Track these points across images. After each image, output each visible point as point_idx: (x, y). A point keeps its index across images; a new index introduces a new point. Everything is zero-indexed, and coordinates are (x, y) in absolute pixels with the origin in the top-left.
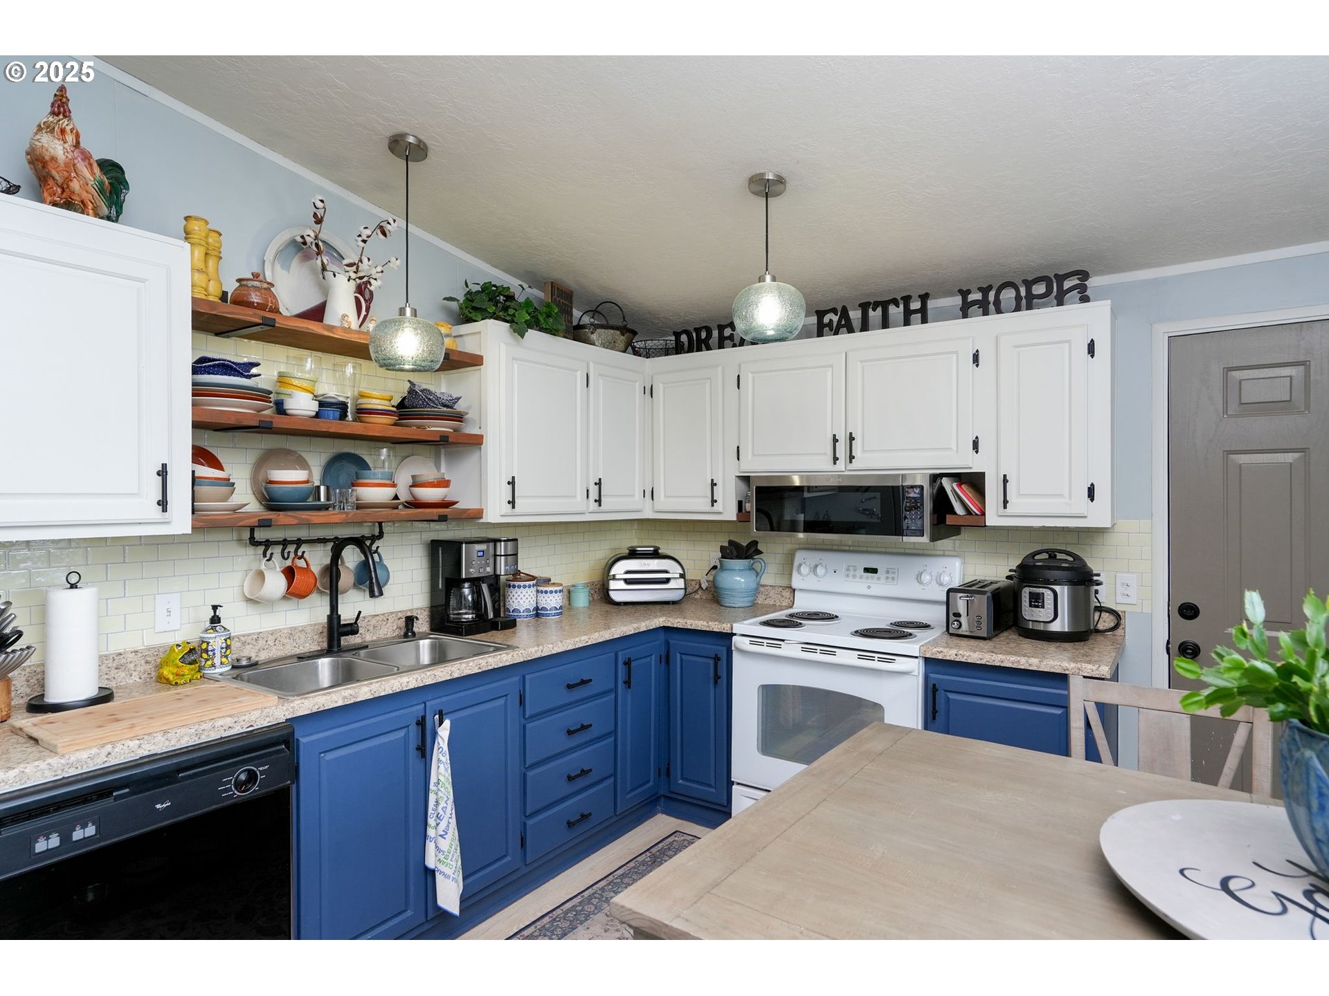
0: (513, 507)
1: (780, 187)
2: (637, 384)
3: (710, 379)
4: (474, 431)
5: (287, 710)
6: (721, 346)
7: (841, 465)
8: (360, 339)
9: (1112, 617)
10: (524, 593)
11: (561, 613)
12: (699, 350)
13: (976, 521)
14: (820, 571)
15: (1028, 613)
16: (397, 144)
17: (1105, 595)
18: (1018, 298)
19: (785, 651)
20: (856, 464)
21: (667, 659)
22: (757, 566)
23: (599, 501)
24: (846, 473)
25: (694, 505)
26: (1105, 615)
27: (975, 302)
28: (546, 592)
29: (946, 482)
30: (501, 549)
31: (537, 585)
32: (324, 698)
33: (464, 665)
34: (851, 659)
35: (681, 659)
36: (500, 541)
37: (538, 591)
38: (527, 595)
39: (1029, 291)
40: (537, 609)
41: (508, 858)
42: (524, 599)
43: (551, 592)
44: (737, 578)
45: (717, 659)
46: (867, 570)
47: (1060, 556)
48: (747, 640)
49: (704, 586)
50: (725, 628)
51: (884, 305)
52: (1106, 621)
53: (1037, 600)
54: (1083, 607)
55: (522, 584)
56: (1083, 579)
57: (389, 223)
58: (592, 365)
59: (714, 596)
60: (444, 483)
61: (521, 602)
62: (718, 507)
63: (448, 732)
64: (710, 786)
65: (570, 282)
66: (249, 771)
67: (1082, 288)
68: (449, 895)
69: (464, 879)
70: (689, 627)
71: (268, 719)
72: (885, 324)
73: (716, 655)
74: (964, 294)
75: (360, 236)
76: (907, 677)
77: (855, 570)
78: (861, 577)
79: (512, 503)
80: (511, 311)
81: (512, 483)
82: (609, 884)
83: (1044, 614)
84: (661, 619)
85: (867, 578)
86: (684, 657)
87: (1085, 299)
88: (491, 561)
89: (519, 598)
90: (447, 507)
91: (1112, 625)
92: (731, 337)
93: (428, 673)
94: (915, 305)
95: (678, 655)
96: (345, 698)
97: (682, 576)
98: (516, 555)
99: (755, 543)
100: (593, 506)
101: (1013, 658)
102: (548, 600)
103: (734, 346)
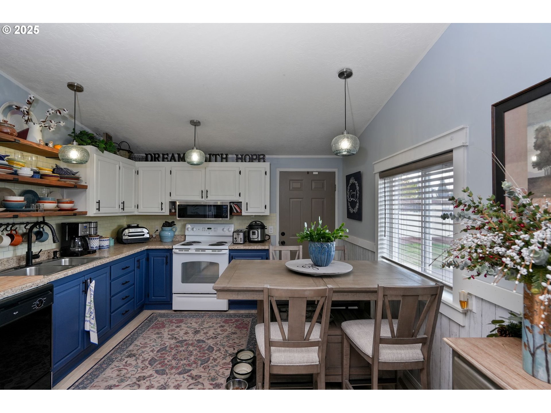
0: (99, 211)
1: (199, 124)
2: (133, 170)
3: (161, 171)
4: (83, 184)
5: (48, 279)
6: (163, 161)
7: (203, 199)
8: (49, 149)
9: (268, 237)
10: (96, 241)
11: (109, 248)
12: (155, 161)
13: (239, 214)
14: (194, 229)
15: (252, 236)
16: (71, 86)
17: (267, 232)
18: (250, 158)
19: (190, 252)
20: (208, 199)
21: (148, 259)
22: (174, 230)
23: (123, 209)
24: (205, 201)
25: (155, 210)
26: (267, 236)
27: (240, 158)
28: (104, 240)
29: (232, 204)
30: (93, 225)
31: (99, 238)
32: (58, 275)
33: (97, 263)
34: (210, 252)
35: (153, 259)
36: (92, 223)
37: (100, 240)
38: (97, 242)
39: (252, 157)
40: (100, 246)
41: (107, 327)
42: (96, 243)
43: (106, 240)
44: (168, 233)
45: (167, 257)
46: (208, 229)
47: (257, 222)
48: (178, 250)
49: (154, 236)
50: (170, 247)
51: (216, 155)
52: (267, 238)
53: (254, 233)
54: (263, 235)
55: (92, 238)
56: (263, 227)
57: (64, 110)
58: (121, 163)
59: (160, 239)
60: (72, 202)
61: (95, 244)
62: (164, 211)
63: (94, 284)
64: (164, 297)
65: (112, 134)
66: (40, 300)
67: (264, 158)
68: (94, 338)
69: (97, 332)
70: (157, 248)
71: (42, 283)
72: (216, 161)
73: (167, 256)
74: (237, 155)
75: (48, 112)
76: (225, 255)
77: (205, 229)
78: (207, 231)
79: (99, 209)
80: (98, 143)
81: (99, 202)
82: (138, 330)
83: (255, 236)
84: (147, 247)
85: (208, 231)
86: (154, 258)
87: (264, 161)
88: (88, 230)
89: (93, 243)
90: (73, 211)
91: (268, 238)
92: (167, 158)
93: (87, 266)
94: (224, 156)
95: (152, 258)
96: (64, 275)
97: (148, 233)
98: (97, 227)
99: (174, 222)
100: (121, 210)
101: (251, 247)
102: (105, 243)
103: (168, 161)
